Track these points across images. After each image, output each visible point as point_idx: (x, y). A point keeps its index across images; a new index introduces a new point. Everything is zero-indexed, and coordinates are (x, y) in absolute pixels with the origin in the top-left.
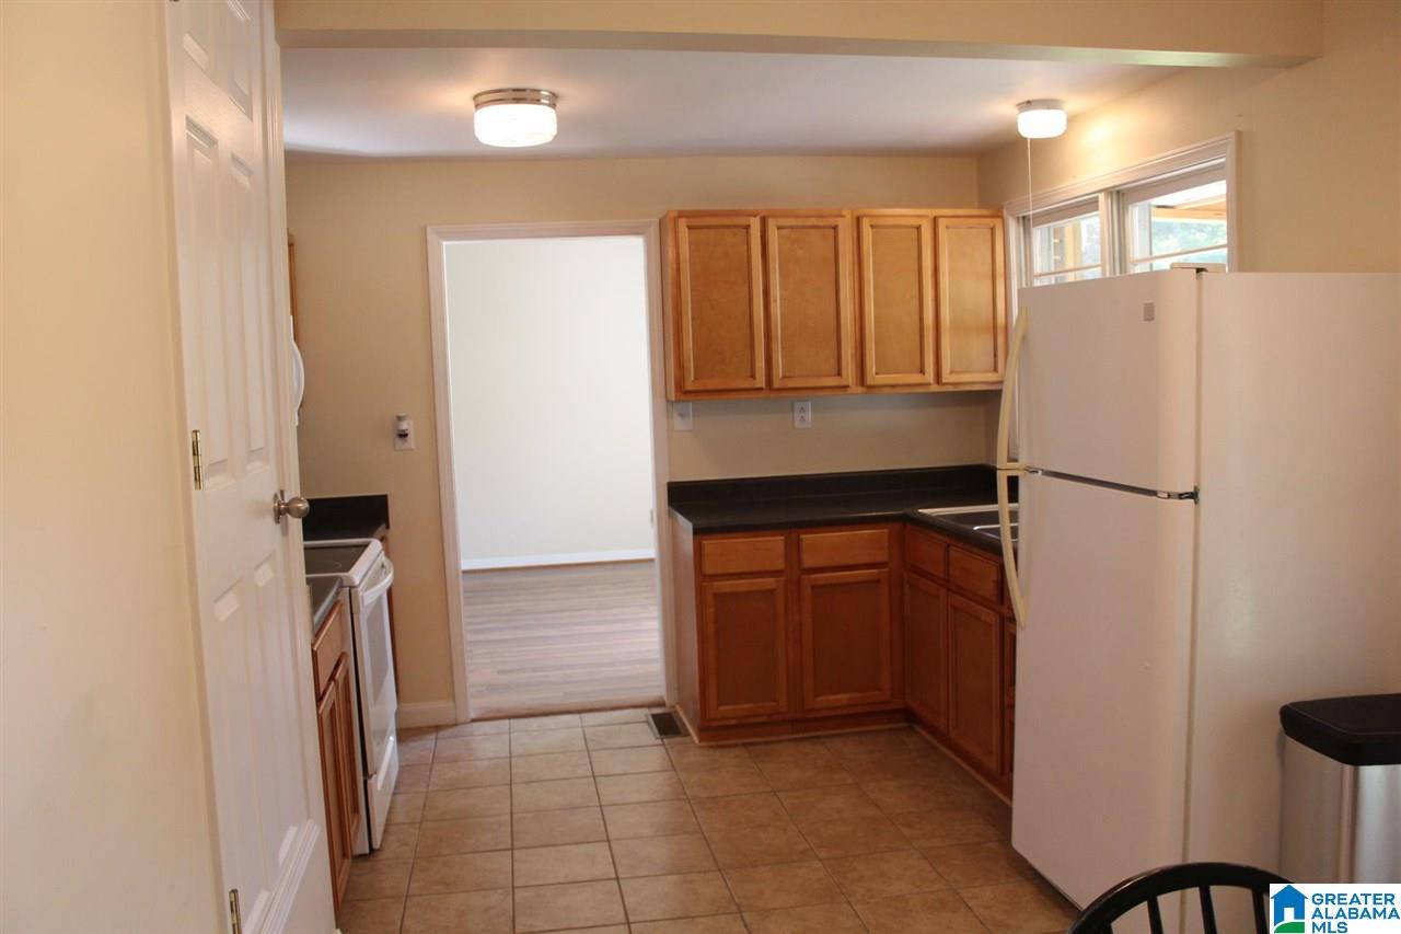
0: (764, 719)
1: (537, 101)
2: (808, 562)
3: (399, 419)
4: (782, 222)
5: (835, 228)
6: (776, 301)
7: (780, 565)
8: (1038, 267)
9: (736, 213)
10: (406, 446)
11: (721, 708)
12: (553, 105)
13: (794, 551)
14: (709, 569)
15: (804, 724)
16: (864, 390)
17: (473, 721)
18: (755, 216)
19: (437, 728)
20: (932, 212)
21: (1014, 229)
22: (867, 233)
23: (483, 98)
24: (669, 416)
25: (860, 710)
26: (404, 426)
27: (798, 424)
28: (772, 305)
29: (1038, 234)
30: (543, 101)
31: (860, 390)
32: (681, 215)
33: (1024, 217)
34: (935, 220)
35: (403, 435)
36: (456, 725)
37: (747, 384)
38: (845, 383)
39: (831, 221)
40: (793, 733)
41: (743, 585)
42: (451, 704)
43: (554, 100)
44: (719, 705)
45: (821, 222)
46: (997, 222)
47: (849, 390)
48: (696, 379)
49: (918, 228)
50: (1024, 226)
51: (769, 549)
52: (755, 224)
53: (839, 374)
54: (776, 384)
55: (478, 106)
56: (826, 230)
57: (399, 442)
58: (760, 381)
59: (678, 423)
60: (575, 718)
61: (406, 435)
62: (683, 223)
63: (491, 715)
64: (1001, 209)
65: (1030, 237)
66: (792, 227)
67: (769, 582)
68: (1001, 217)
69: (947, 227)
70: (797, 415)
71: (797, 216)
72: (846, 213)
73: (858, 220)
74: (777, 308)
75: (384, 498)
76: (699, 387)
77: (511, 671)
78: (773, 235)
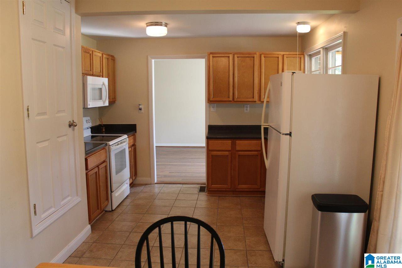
0: (224, 190)
1: (161, 25)
2: (238, 148)
3: (140, 105)
4: (239, 56)
5: (254, 57)
6: (236, 77)
7: (230, 149)
8: (313, 69)
9: (226, 53)
10: (141, 112)
11: (212, 186)
12: (166, 26)
13: (234, 145)
14: (210, 148)
15: (235, 192)
16: (261, 102)
17: (156, 184)
18: (231, 54)
19: (146, 184)
20: (282, 53)
21: (307, 58)
22: (263, 58)
23: (148, 24)
24: (210, 107)
25: (251, 190)
26: (141, 107)
27: (245, 111)
28: (235, 78)
29: (313, 60)
30: (163, 25)
31: (259, 102)
32: (211, 53)
33: (310, 55)
34: (283, 55)
35: (140, 109)
36: (151, 184)
37: (227, 99)
38: (255, 100)
39: (252, 55)
40: (233, 194)
41: (219, 153)
42: (150, 179)
43: (166, 25)
44: (212, 185)
45: (250, 56)
46: (302, 56)
47: (256, 102)
48: (213, 97)
49: (278, 57)
50: (310, 58)
51: (227, 144)
52: (231, 56)
53: (253, 98)
54: (235, 100)
55: (147, 26)
56: (251, 58)
57: (139, 110)
58: (231, 99)
59: (212, 109)
60: (181, 185)
61: (141, 109)
62: (211, 56)
63: (161, 183)
64: (304, 52)
65: (311, 61)
66: (241, 57)
67: (227, 153)
68: (303, 55)
69: (287, 57)
70: (245, 109)
71: (243, 54)
72: (258, 53)
73: (261, 55)
74: (236, 79)
75: (136, 125)
76: (214, 99)
77: (173, 172)
78: (236, 59)
